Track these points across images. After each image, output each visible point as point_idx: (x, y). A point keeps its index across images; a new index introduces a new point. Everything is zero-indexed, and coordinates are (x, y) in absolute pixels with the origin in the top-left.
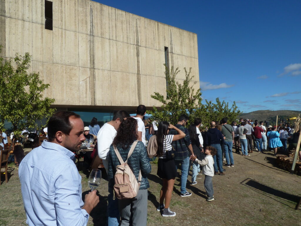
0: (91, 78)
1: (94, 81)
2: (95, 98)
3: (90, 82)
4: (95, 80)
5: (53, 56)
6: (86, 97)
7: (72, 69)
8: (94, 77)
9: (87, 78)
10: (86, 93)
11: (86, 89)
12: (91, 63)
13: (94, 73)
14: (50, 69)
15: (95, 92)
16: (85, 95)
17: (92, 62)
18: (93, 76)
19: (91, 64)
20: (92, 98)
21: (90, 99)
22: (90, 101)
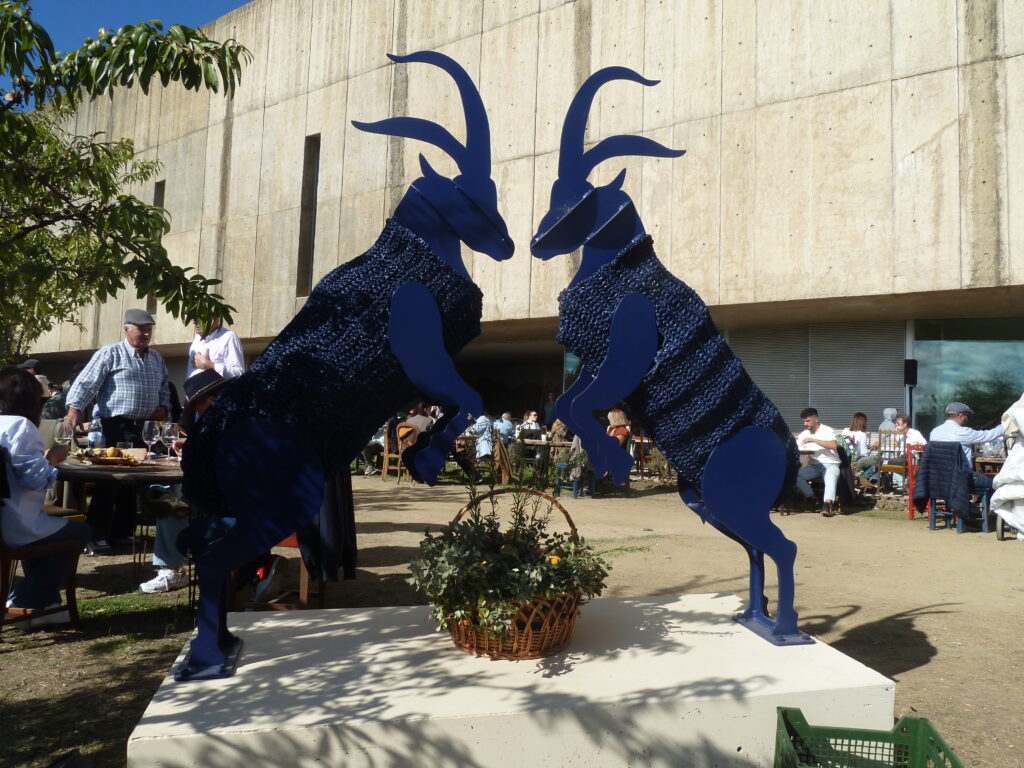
0: (970, 123)
1: (995, 132)
2: (999, 242)
3: (962, 149)
4: (1002, 127)
5: (755, 76)
6: (936, 242)
7: (854, 103)
8: (996, 110)
9: (946, 127)
10: (937, 220)
11: (939, 196)
12: (970, 33)
13: (992, 85)
14: (743, 137)
15: (998, 203)
16: (926, 232)
17: (980, 23)
18: (987, 108)
19: (976, 38)
20: (975, 245)
21: (966, 248)
22: (967, 259)
